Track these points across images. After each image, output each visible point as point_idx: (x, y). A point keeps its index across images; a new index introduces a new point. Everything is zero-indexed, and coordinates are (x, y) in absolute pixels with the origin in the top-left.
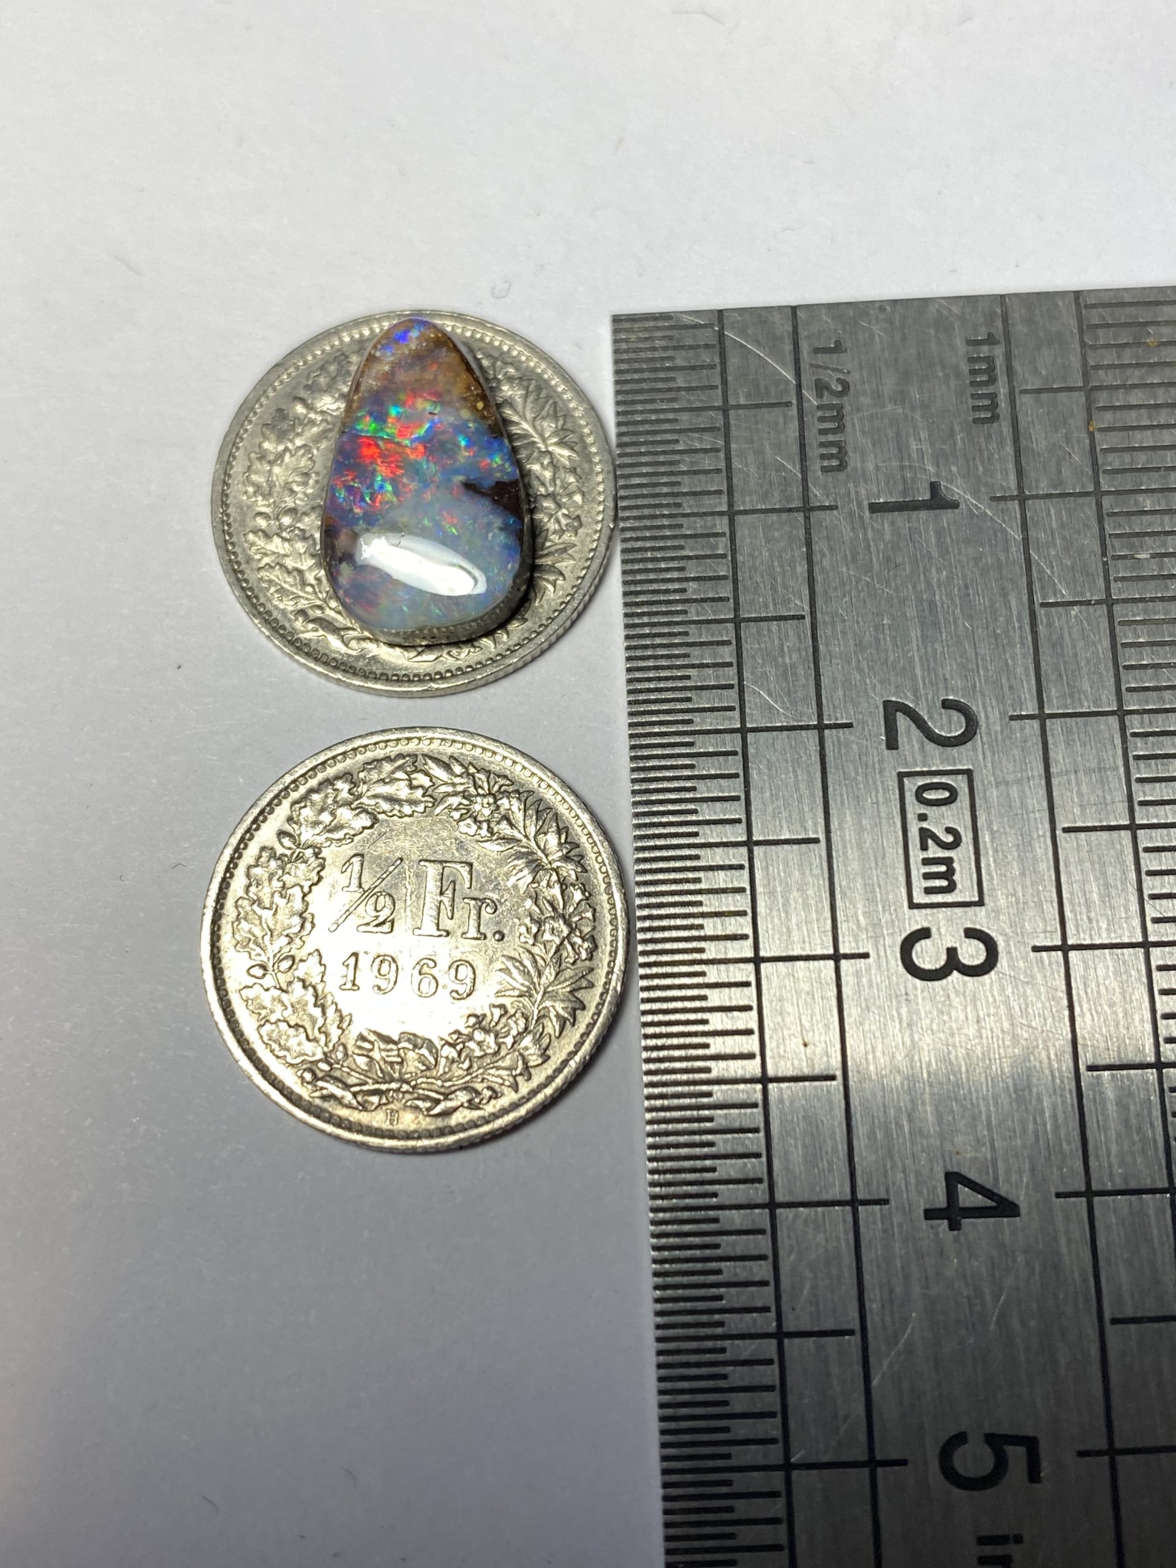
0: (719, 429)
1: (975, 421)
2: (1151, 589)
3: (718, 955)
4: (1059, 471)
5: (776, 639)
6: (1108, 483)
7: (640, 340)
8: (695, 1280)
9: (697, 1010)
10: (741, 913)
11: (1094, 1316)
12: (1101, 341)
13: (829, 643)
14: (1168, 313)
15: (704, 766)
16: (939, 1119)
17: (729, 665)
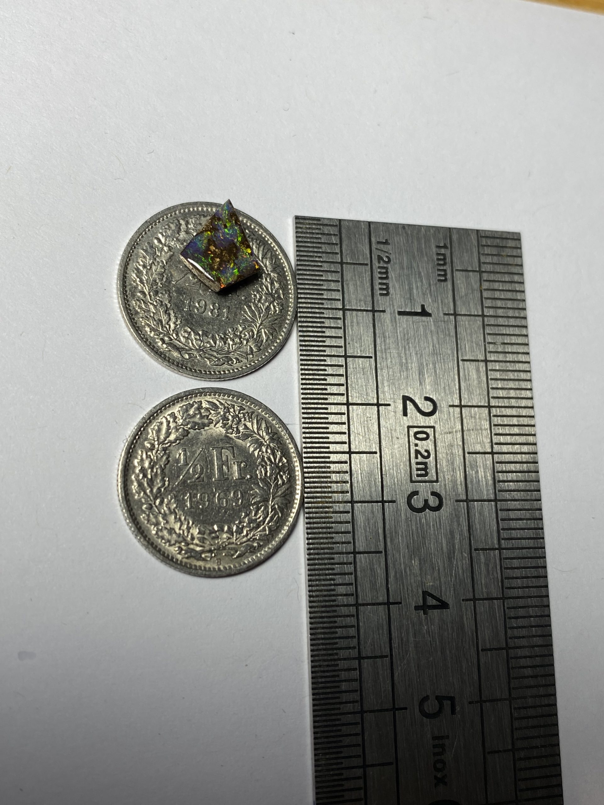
2: (501, 357)
3: (336, 500)
4: (469, 305)
5: (361, 365)
6: (487, 312)
7: (307, 228)
8: (327, 636)
9: (329, 523)
10: (346, 482)
11: (476, 649)
12: (486, 252)
13: (382, 369)
14: (511, 243)
15: (332, 418)
16: (421, 569)
17: (342, 375)
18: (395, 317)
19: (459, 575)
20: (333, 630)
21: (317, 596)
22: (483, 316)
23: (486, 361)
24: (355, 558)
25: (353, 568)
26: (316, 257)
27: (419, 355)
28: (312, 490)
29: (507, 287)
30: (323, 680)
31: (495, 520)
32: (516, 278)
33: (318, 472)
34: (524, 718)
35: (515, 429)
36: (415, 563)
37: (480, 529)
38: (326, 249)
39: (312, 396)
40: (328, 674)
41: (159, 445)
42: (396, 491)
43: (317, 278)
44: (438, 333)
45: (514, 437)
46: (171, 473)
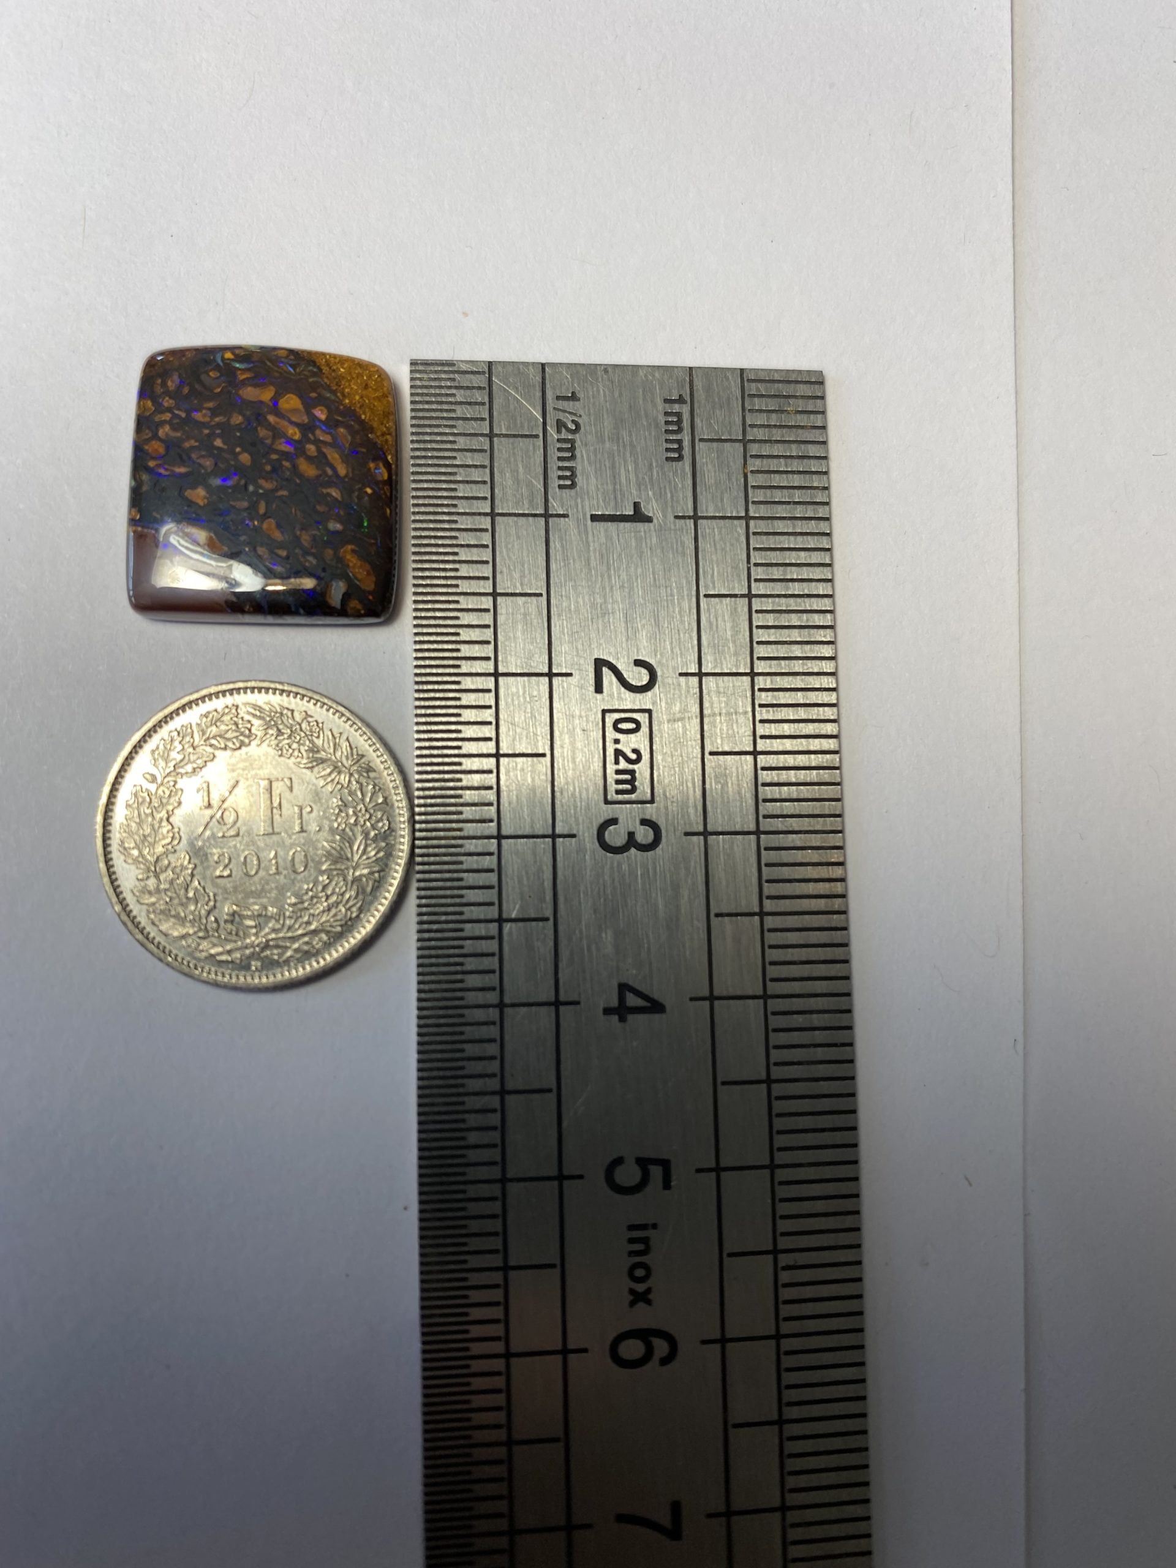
0: (485, 451)
1: (667, 459)
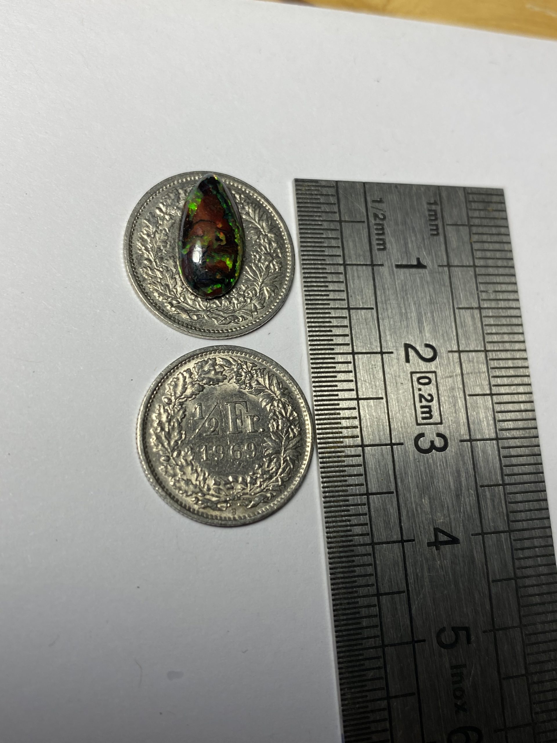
2: (493, 304)
3: (348, 444)
4: (461, 257)
5: (363, 317)
6: (478, 263)
7: (306, 190)
8: (346, 575)
9: (342, 466)
10: (356, 427)
11: (486, 580)
12: (473, 208)
13: (383, 320)
14: (495, 199)
15: (339, 367)
16: (431, 507)
17: (346, 326)
18: (393, 270)
19: (467, 511)
20: (351, 569)
21: (334, 537)
22: (475, 266)
23: (480, 308)
24: (368, 499)
25: (367, 509)
26: (316, 216)
27: (417, 305)
28: (325, 436)
29: (495, 238)
30: (345, 617)
31: (497, 457)
32: (503, 230)
33: (329, 419)
34: (535, 644)
35: (511, 371)
36: (426, 501)
37: (485, 467)
38: (325, 209)
39: (319, 347)
40: (349, 612)
41: (176, 400)
42: (403, 434)
43: (318, 236)
44: (433, 284)
45: (510, 379)
46: (188, 426)
